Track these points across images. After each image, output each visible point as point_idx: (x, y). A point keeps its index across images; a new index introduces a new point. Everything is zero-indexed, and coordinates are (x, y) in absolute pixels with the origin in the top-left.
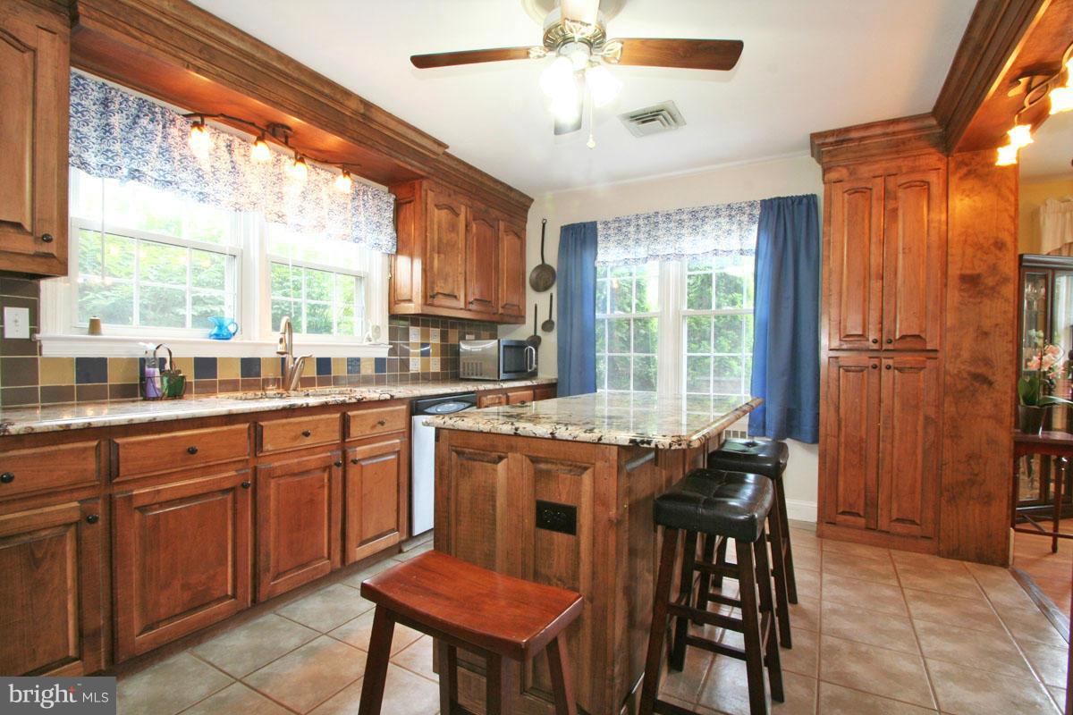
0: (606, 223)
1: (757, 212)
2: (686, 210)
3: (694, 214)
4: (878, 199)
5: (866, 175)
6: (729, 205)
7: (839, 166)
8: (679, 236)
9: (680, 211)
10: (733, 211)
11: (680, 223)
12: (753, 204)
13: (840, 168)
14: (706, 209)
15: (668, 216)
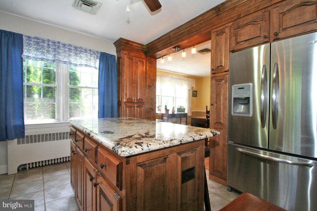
0: (29, 37)
1: (99, 55)
2: (73, 46)
3: (76, 48)
4: (134, 63)
5: (131, 55)
6: (90, 50)
7: (126, 50)
8: (70, 55)
9: (70, 45)
10: (91, 52)
11: (70, 50)
12: (98, 52)
13: (126, 51)
14: (81, 48)
15: (64, 45)
